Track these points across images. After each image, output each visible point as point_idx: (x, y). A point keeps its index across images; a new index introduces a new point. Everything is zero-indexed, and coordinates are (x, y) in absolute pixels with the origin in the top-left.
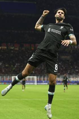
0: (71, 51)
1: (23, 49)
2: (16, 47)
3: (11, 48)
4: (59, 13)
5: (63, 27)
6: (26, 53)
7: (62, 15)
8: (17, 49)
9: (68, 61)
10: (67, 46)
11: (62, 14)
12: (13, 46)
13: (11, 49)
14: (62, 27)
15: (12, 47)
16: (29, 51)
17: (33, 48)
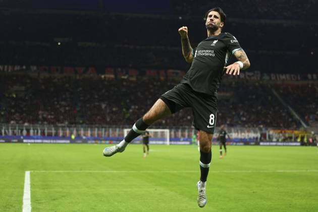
0: (234, 83)
1: (145, 78)
2: (132, 76)
3: (123, 77)
4: (211, 16)
5: (217, 41)
6: (151, 86)
7: (214, 21)
8: (134, 79)
9: (227, 100)
10: (238, 74)
11: (215, 19)
12: (127, 73)
13: (124, 79)
14: (215, 42)
15: (124, 75)
16: (155, 83)
17: (162, 78)
